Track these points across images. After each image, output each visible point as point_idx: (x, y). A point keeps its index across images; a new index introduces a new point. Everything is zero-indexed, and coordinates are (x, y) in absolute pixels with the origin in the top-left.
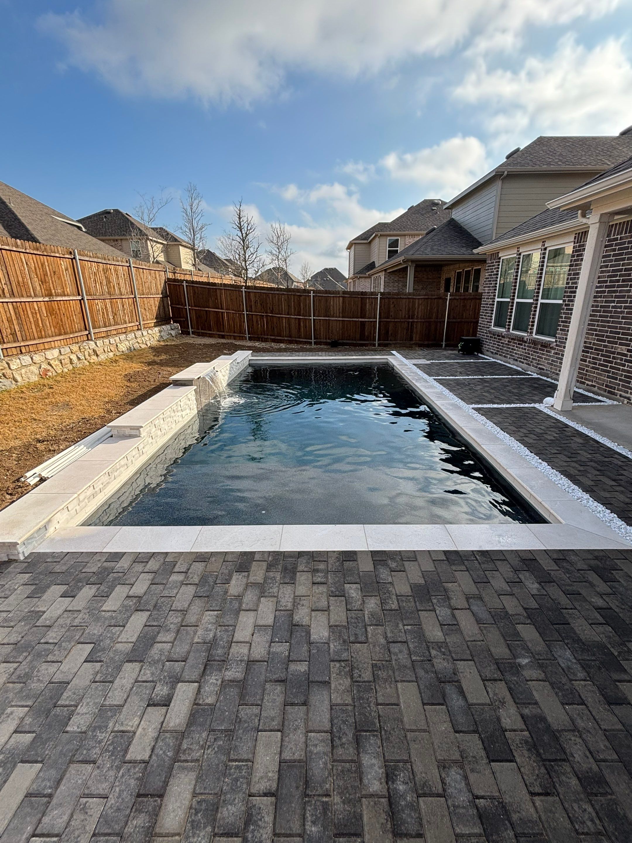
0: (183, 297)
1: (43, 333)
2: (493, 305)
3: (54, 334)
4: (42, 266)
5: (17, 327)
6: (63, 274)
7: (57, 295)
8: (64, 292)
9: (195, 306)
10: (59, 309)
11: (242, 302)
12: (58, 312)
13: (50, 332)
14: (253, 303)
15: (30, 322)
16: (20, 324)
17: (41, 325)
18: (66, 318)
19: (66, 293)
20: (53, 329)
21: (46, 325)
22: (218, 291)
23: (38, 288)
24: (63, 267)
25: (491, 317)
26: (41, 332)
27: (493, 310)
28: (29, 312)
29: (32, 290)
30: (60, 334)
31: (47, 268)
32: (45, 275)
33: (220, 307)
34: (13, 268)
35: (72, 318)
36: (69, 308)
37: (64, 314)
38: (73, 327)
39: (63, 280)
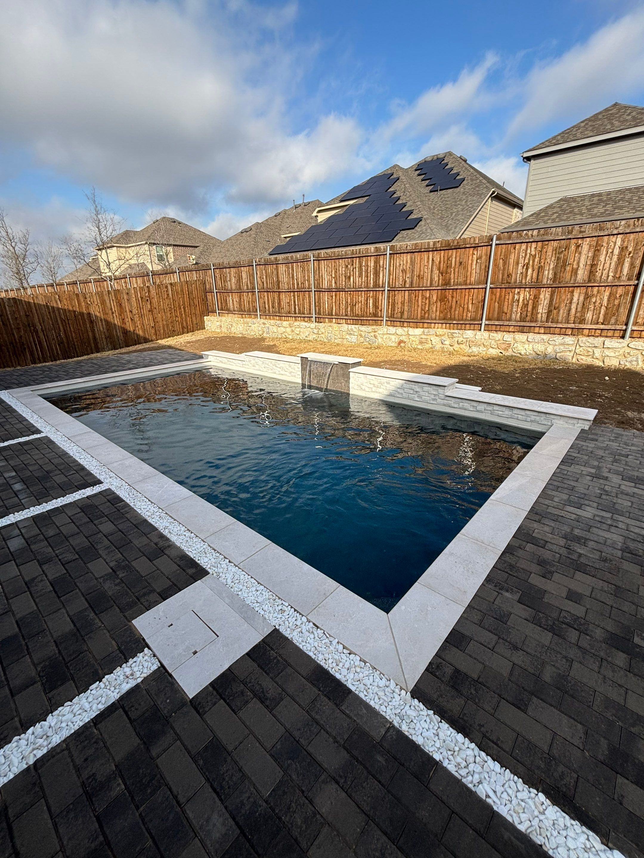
1: (427, 315)
3: (438, 318)
4: (448, 259)
5: (406, 308)
10: (453, 297)
12: (450, 298)
13: (434, 316)
15: (418, 306)
16: (410, 307)
17: (427, 309)
19: (468, 281)
20: (438, 313)
21: (432, 308)
23: (436, 279)
26: (425, 313)
28: (420, 298)
29: (429, 281)
30: (444, 319)
31: (454, 260)
32: (449, 266)
34: (419, 265)
35: (466, 306)
36: (467, 297)
37: (457, 302)
38: (465, 314)
39: (469, 269)
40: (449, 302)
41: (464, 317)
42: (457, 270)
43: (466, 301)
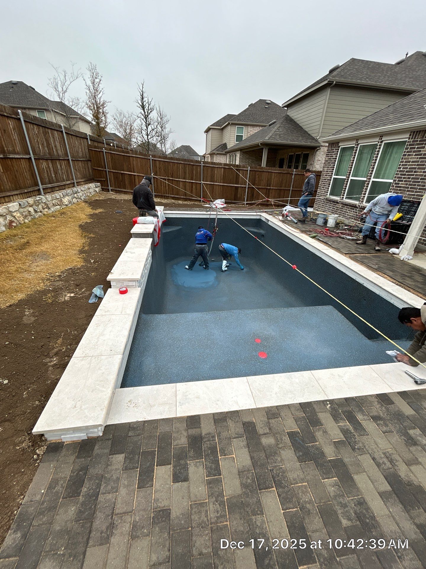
0: (102, 161)
1: (2, 188)
2: (331, 180)
3: (11, 189)
6: (12, 133)
7: (10, 153)
8: (14, 150)
9: (113, 169)
10: (12, 166)
11: (150, 168)
13: (8, 187)
14: (158, 169)
18: (19, 174)
19: (16, 151)
20: (10, 184)
22: (131, 158)
24: (11, 126)
25: (328, 188)
27: (330, 184)
30: (16, 190)
33: (133, 171)
35: (24, 175)
36: (21, 165)
37: (17, 171)
38: (26, 183)
39: (12, 139)
40: (12, 171)
41: (27, 185)
42: (4, 137)
43: (22, 170)
